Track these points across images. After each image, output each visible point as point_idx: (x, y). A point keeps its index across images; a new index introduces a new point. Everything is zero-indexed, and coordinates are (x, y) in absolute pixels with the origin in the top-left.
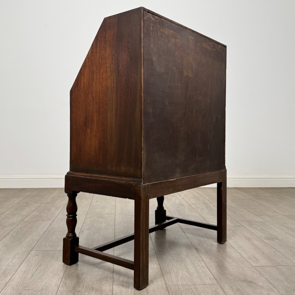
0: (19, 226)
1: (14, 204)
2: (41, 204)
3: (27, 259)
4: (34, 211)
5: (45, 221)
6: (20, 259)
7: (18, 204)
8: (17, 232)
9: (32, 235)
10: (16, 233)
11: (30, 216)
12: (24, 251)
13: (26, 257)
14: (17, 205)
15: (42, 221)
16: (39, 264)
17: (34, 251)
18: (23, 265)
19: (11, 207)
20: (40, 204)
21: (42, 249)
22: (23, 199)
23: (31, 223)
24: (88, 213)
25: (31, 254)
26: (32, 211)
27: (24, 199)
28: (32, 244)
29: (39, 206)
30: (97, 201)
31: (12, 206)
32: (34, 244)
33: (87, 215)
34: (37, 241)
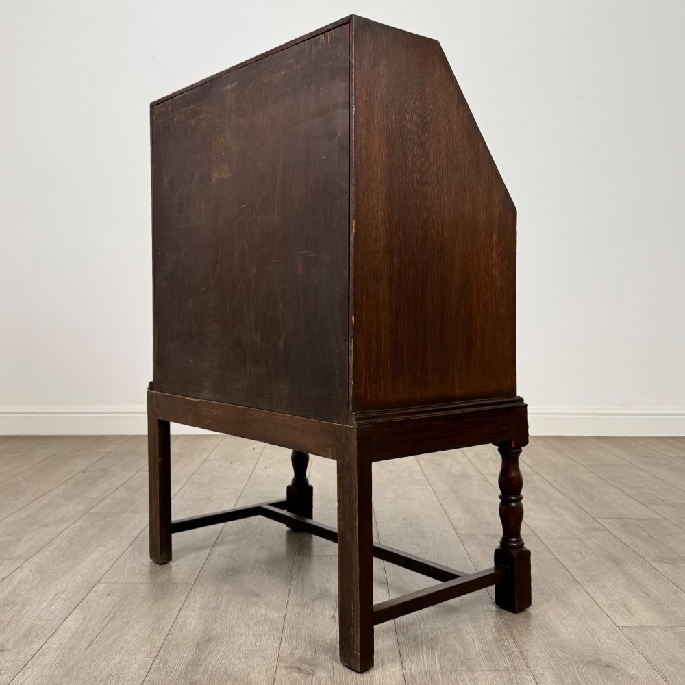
0: (78, 524)
1: (74, 473)
2: (137, 472)
3: (84, 602)
4: (117, 489)
5: (139, 512)
6: (67, 603)
7: (84, 472)
8: (72, 539)
9: (105, 546)
10: (68, 542)
11: (107, 501)
12: (80, 583)
13: (82, 598)
14: (81, 474)
15: (132, 512)
16: (111, 615)
17: (103, 585)
18: (74, 616)
19: (66, 479)
20: (134, 473)
21: (123, 579)
22: (97, 461)
23: (105, 518)
24: (242, 495)
25: (96, 592)
26: (113, 490)
27: (99, 460)
28: (102, 568)
29: (131, 478)
30: (266, 467)
31: (69, 477)
32: (107, 567)
33: (241, 499)
34: (114, 560)
